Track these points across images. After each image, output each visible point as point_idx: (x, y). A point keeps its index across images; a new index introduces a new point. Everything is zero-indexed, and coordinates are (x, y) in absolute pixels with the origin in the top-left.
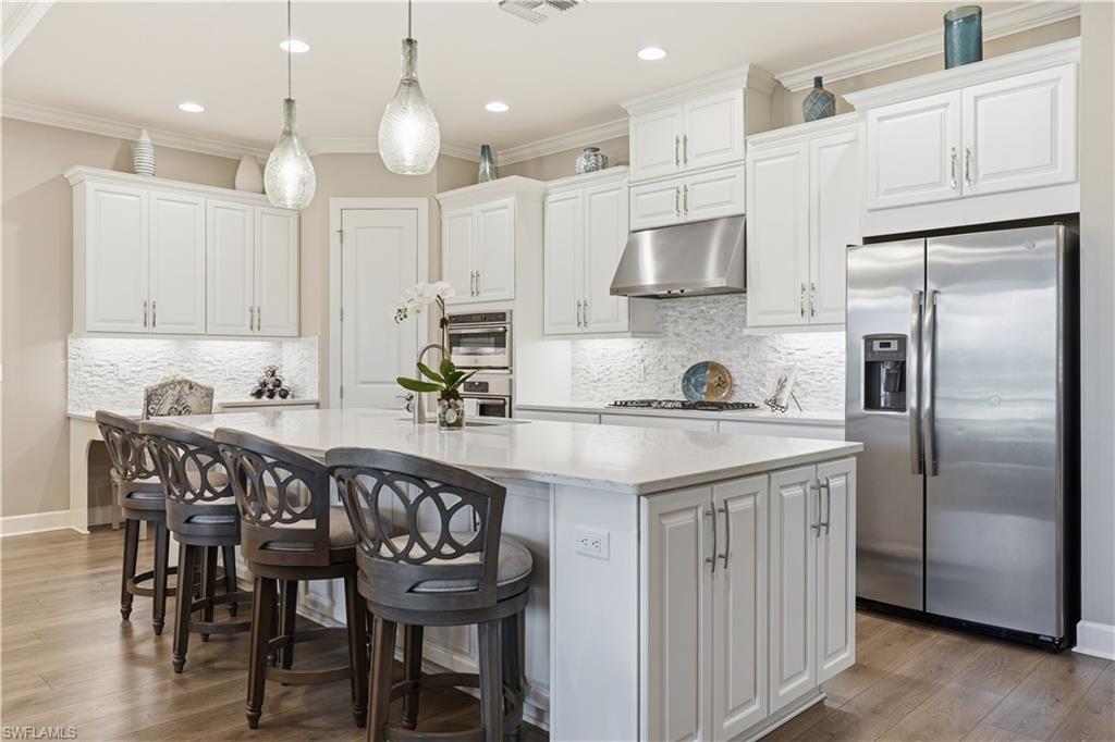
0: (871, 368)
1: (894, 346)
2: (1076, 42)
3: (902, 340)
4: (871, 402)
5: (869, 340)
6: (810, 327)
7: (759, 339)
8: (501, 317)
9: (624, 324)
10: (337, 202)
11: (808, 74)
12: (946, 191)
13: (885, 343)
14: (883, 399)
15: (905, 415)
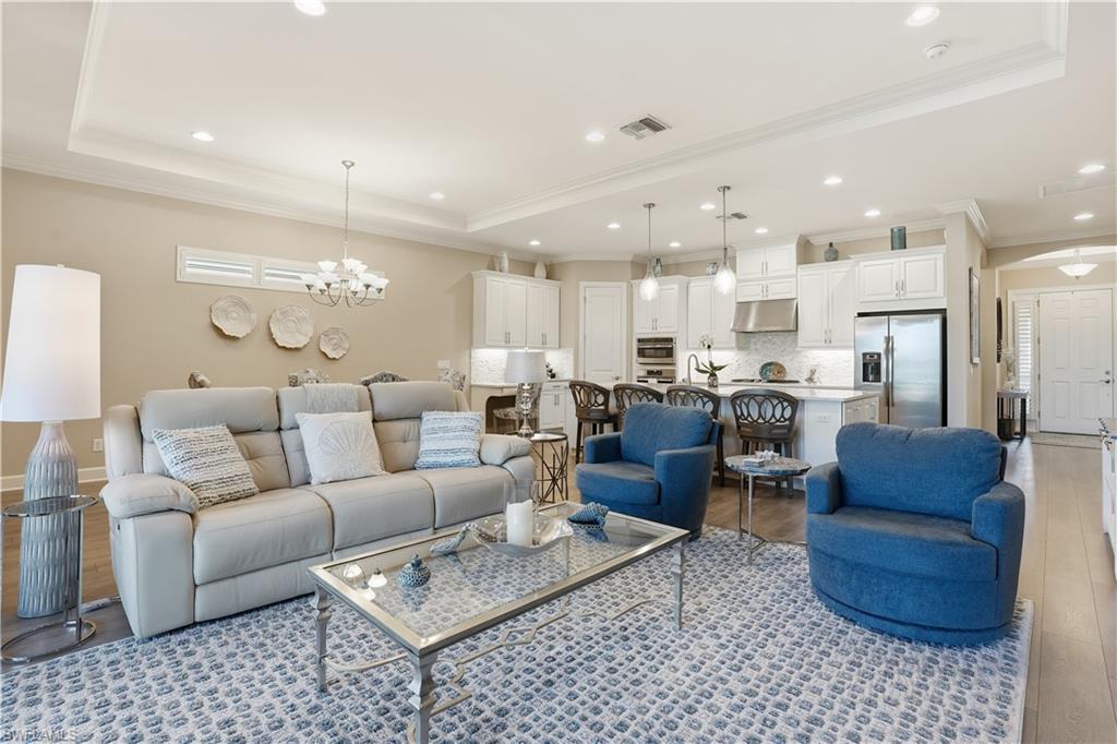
0: (865, 365)
1: (876, 357)
2: (944, 246)
3: (879, 355)
4: (865, 379)
5: (865, 355)
6: (829, 347)
7: (799, 352)
8: (670, 340)
9: (734, 345)
10: (583, 284)
11: (826, 241)
12: (893, 297)
13: (872, 355)
14: (871, 378)
15: (881, 384)
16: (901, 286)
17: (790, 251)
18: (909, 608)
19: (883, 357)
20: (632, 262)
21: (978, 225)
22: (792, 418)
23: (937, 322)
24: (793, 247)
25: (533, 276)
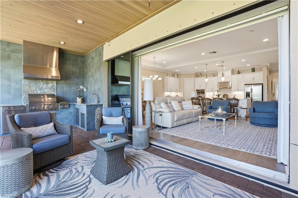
0: (247, 94)
2: (262, 71)
3: (249, 92)
4: (247, 97)
5: (246, 92)
6: (238, 91)
7: (232, 92)
8: (204, 90)
10: (185, 79)
11: (237, 70)
12: (252, 81)
13: (248, 92)
14: (248, 96)
15: (250, 98)
16: (254, 79)
17: (230, 72)
18: (267, 123)
19: (250, 92)
20: (195, 74)
21: (269, 67)
22: (238, 103)
23: (261, 86)
24: (231, 71)
25: (174, 77)
